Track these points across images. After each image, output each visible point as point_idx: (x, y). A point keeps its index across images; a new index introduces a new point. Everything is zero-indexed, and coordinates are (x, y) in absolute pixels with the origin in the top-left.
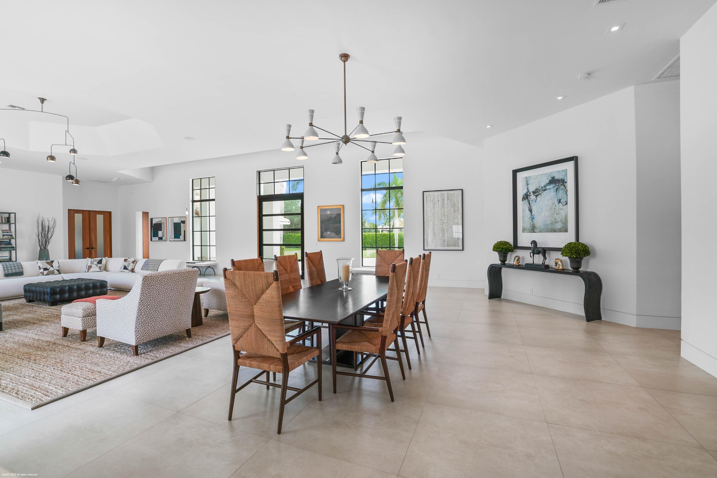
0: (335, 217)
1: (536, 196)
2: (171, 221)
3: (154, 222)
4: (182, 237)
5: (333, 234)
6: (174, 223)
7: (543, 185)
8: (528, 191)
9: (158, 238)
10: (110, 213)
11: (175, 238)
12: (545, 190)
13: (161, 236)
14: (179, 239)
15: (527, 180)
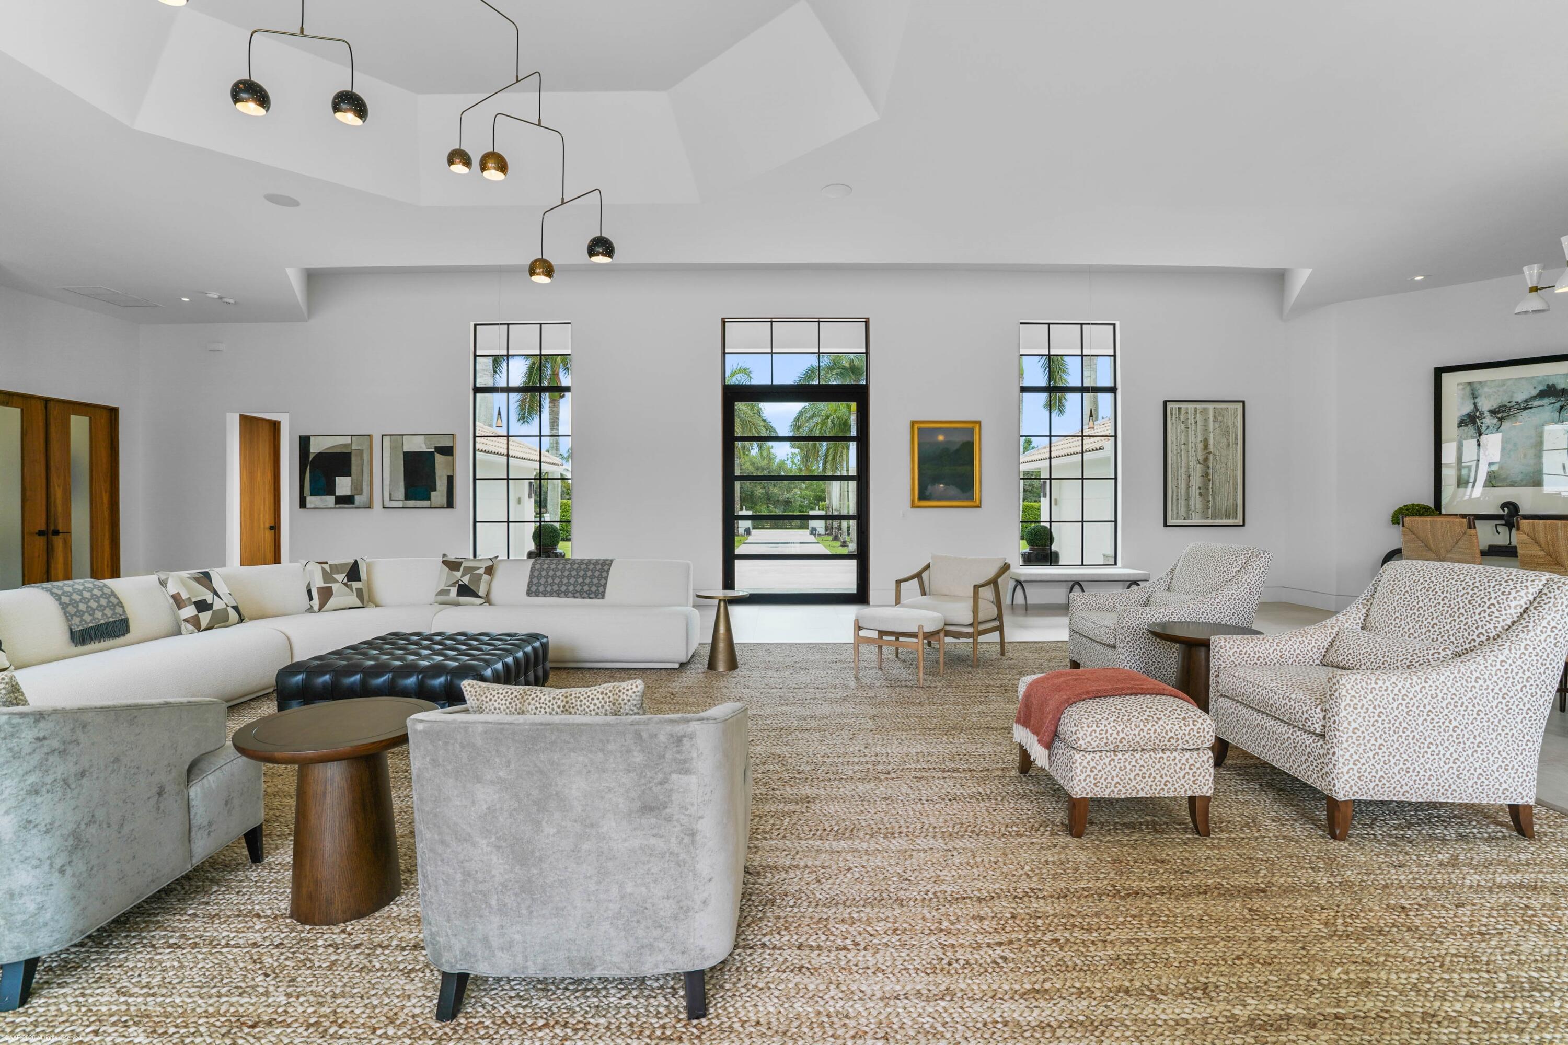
0: (957, 451)
1: (1501, 419)
2: (393, 448)
3: (316, 447)
4: (438, 496)
5: (953, 491)
6: (406, 454)
7: (1520, 397)
8: (1477, 410)
9: (330, 500)
10: (113, 413)
11: (407, 497)
12: (1525, 409)
13: (349, 493)
14: (426, 503)
15: (1473, 392)
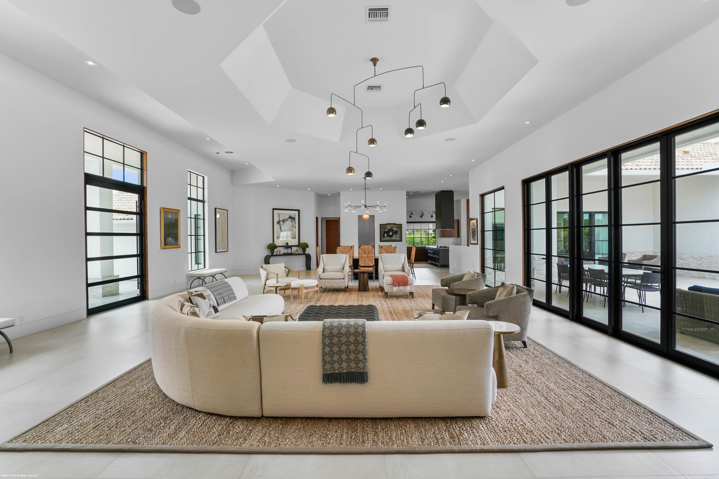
0: (174, 223)
1: (283, 223)
5: (173, 241)
7: (286, 218)
8: (279, 220)
12: (287, 221)
15: (279, 214)
